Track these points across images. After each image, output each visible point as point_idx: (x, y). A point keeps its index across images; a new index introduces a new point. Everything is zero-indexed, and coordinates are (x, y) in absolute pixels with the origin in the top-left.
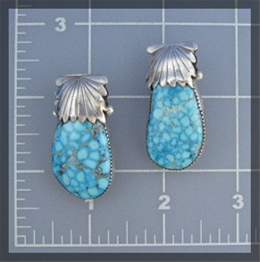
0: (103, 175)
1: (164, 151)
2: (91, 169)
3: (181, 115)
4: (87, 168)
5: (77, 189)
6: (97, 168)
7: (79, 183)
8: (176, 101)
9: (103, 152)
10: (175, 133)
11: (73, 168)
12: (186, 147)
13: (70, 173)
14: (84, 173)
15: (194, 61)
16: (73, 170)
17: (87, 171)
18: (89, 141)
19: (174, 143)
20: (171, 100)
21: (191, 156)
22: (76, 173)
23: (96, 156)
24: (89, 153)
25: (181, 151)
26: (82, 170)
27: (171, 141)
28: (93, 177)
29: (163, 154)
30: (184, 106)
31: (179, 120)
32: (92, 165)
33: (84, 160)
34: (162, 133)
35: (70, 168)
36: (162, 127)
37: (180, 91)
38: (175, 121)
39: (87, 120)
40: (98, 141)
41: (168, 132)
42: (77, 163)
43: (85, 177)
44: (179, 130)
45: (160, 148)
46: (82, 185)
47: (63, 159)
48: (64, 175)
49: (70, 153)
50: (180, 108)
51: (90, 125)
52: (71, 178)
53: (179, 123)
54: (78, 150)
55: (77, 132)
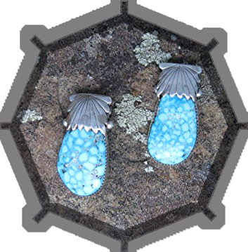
4: (85, 169)
18: (90, 147)
33: (84, 162)
41: (169, 133)
49: (73, 155)
52: (71, 177)
53: (179, 128)
54: (81, 153)
55: (81, 138)
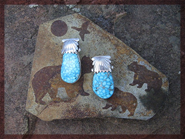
0: (111, 90)
1: (66, 76)
2: (107, 88)
4: (106, 88)
5: (102, 96)
6: (109, 88)
7: (103, 93)
8: (71, 58)
9: (111, 82)
10: (70, 70)
11: (101, 88)
12: (74, 75)
13: (100, 90)
14: (105, 90)
15: (78, 45)
16: (101, 89)
17: (106, 89)
18: (106, 79)
20: (69, 58)
21: (76, 78)
22: (102, 90)
23: (109, 84)
24: (107, 83)
25: (72, 76)
26: (104, 89)
28: (108, 91)
29: (66, 77)
31: (72, 65)
32: (108, 87)
33: (105, 85)
34: (66, 70)
35: (100, 89)
36: (66, 68)
38: (71, 66)
39: (105, 71)
40: (110, 78)
41: (68, 69)
42: (103, 87)
45: (65, 75)
46: (104, 94)
47: (97, 86)
48: (97, 91)
49: (100, 83)
51: (106, 73)
52: (100, 92)
53: (72, 67)
54: (103, 82)
55: (102, 76)
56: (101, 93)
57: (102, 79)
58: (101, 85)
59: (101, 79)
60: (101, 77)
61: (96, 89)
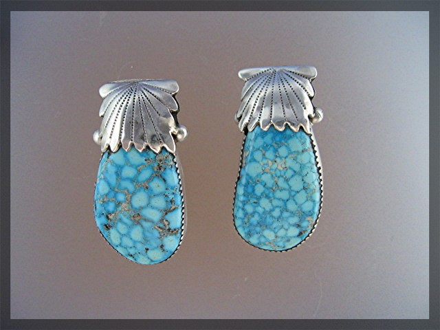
0: (171, 231)
1: (259, 224)
2: (152, 222)
3: (289, 173)
4: (146, 220)
5: (132, 251)
6: (162, 221)
7: (135, 242)
8: (283, 151)
9: (171, 197)
10: (279, 199)
11: (125, 220)
13: (121, 227)
14: (143, 227)
16: (125, 224)
17: (146, 225)
18: (150, 180)
19: (276, 213)
20: (276, 151)
21: (301, 234)
22: (130, 227)
23: (160, 202)
24: (150, 198)
26: (138, 223)
27: (272, 211)
28: (156, 234)
29: (258, 229)
30: (295, 159)
31: (287, 180)
32: (155, 215)
33: (142, 208)
34: (259, 198)
35: (120, 220)
36: (259, 189)
37: (291, 137)
38: (281, 183)
39: (148, 147)
40: (165, 180)
41: (267, 197)
42: (132, 213)
43: (143, 233)
44: (285, 195)
45: (255, 219)
46: (139, 246)
47: (111, 207)
48: (112, 231)
49: (121, 197)
50: (289, 162)
51: (152, 156)
52: (122, 235)
53: (286, 186)
54: (134, 193)
55: (132, 166)
56: (126, 241)
57: (132, 180)
58: (124, 205)
59: (128, 179)
60: (129, 172)
61: (104, 220)
